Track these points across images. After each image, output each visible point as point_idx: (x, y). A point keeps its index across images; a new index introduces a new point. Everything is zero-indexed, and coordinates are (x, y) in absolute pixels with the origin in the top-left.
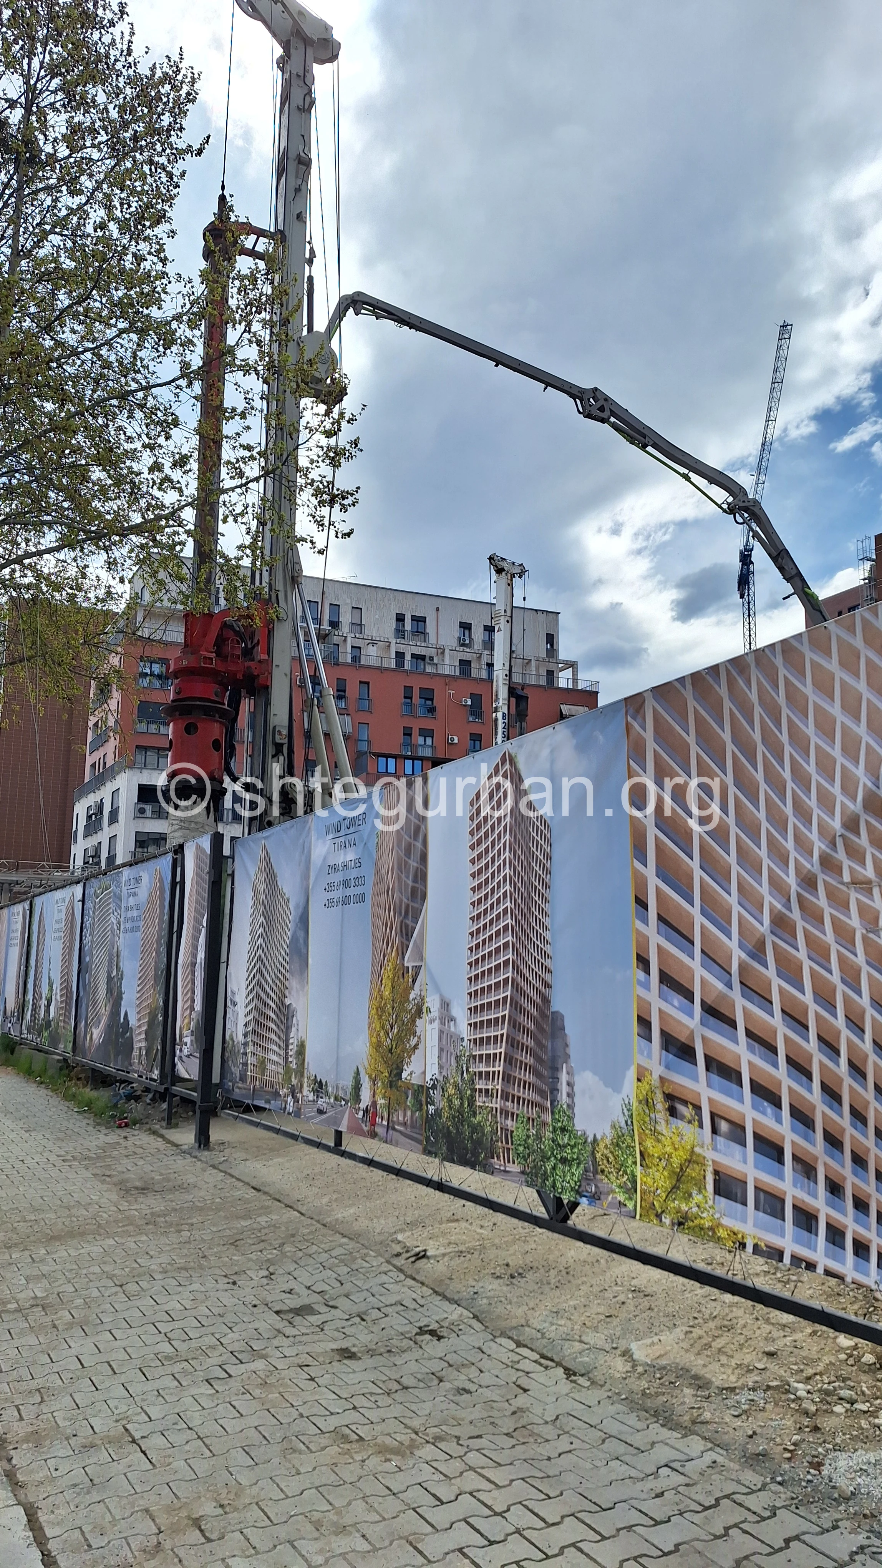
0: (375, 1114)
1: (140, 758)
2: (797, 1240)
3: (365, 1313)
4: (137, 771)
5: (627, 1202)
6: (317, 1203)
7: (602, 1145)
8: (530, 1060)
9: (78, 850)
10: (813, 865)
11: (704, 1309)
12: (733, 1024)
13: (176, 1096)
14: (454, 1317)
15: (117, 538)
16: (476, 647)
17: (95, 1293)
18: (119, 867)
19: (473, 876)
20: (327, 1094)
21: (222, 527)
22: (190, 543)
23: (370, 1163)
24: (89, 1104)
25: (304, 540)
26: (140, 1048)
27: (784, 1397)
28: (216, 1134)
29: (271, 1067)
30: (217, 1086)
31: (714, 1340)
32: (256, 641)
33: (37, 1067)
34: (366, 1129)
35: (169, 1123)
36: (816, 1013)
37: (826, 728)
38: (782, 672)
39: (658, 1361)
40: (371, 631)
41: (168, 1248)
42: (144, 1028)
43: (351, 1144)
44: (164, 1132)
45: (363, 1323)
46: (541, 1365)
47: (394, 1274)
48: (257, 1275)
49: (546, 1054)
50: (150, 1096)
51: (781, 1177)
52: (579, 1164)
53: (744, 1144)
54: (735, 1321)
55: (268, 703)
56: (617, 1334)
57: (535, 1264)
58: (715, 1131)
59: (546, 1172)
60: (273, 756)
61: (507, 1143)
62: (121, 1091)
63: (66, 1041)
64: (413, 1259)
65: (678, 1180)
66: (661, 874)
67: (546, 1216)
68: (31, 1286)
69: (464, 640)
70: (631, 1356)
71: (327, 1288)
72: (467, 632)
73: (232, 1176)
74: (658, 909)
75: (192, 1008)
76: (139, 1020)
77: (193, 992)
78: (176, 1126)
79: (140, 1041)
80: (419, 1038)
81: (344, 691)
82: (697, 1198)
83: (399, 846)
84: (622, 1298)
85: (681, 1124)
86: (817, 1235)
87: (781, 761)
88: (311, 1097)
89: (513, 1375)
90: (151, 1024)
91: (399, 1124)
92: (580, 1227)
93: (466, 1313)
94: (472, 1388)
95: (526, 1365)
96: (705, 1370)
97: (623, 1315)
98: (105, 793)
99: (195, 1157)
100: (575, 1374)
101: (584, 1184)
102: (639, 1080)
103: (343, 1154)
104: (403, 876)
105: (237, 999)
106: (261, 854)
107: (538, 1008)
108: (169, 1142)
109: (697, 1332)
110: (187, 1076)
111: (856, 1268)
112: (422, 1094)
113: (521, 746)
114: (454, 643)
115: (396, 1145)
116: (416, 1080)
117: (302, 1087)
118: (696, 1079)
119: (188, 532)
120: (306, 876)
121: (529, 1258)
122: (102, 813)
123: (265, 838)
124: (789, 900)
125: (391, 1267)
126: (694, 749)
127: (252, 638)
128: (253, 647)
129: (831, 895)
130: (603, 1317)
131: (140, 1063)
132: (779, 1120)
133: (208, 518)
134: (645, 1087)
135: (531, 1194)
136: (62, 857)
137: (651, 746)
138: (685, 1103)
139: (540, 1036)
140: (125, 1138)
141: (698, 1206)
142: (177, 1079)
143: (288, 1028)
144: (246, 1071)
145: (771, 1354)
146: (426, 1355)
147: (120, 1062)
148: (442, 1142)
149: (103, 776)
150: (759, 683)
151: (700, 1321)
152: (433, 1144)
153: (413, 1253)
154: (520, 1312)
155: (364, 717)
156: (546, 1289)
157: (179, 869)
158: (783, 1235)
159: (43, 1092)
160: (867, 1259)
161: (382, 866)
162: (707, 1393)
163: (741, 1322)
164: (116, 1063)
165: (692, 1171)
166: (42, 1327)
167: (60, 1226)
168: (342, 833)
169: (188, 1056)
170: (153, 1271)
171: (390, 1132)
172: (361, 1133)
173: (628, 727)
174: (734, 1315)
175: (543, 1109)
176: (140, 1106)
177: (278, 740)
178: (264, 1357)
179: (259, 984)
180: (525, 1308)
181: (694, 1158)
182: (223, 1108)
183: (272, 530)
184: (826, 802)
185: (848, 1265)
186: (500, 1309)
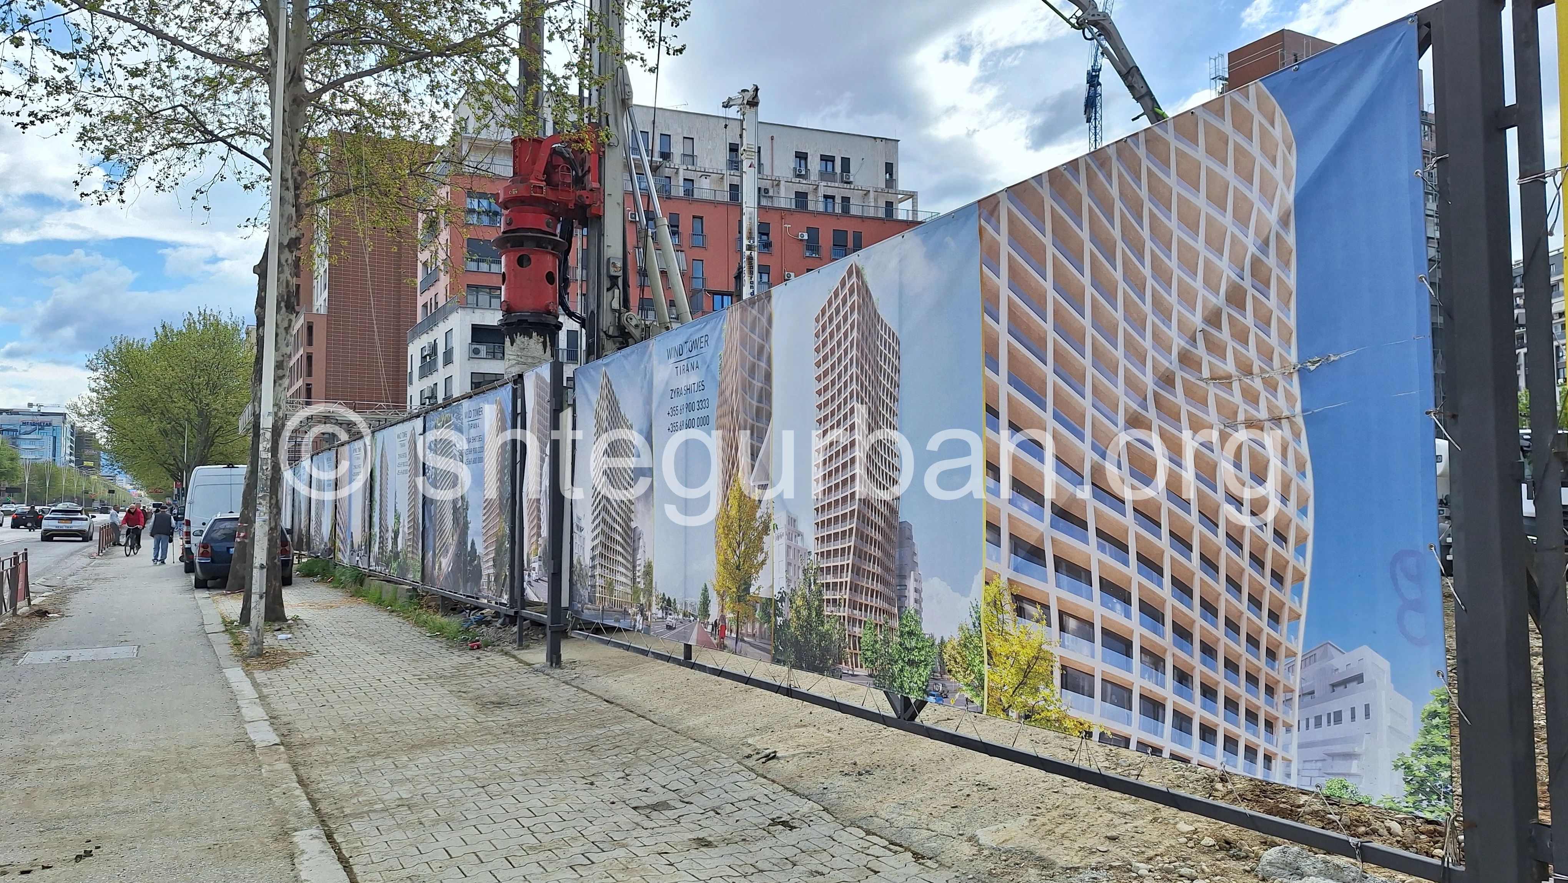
0: (724, 627)
1: (471, 299)
2: (1143, 727)
3: (719, 808)
4: (469, 311)
5: (974, 699)
6: (669, 713)
7: (949, 647)
8: (877, 570)
9: (415, 390)
10: (1171, 363)
11: (1047, 801)
12: (1084, 525)
13: (525, 620)
14: (805, 809)
15: (439, 59)
16: (812, 178)
17: (458, 794)
18: (458, 400)
19: (819, 393)
20: (675, 611)
21: (547, 45)
22: (515, 61)
23: (720, 673)
24: (441, 629)
25: (633, 57)
26: (489, 575)
27: (1126, 875)
28: (567, 652)
29: (618, 588)
30: (566, 609)
31: (1057, 827)
32: (586, 168)
33: (387, 597)
34: (715, 642)
35: (520, 645)
36: (1169, 510)
37: (1190, 222)
38: (1145, 163)
39: (1004, 845)
40: (704, 162)
41: (526, 754)
42: (493, 555)
43: (700, 657)
44: (516, 653)
45: (717, 816)
46: (890, 850)
47: (746, 773)
48: (614, 776)
49: (893, 562)
50: (500, 621)
51: (1129, 669)
52: (926, 665)
53: (1092, 640)
54: (1077, 810)
55: (601, 235)
56: (964, 822)
57: (882, 763)
58: (1063, 628)
59: (893, 674)
60: (608, 290)
61: (855, 649)
62: (471, 617)
63: (415, 571)
64: (764, 760)
65: (1025, 677)
66: (1013, 381)
67: (892, 714)
68: (396, 789)
69: (800, 171)
70: (977, 841)
71: (681, 786)
72: (803, 162)
73: (585, 691)
74: (1009, 415)
75: (539, 535)
76: (486, 548)
77: (539, 519)
78: (527, 647)
79: (488, 568)
80: (767, 554)
81: (678, 226)
82: (1045, 692)
83: (743, 367)
84: (967, 791)
85: (1029, 624)
86: (1163, 722)
87: (1141, 258)
88: (660, 614)
89: (864, 860)
90: (498, 551)
91: (748, 636)
92: (927, 724)
93: (816, 806)
94: (825, 870)
95: (876, 850)
96: (1049, 853)
97: (968, 806)
98: (438, 334)
99: (548, 675)
100: (923, 858)
101: (931, 683)
102: (987, 583)
103: (693, 666)
104: (748, 397)
105: (583, 524)
106: (602, 381)
107: (886, 519)
108: (521, 661)
109: (1040, 820)
110: (536, 600)
111: (1202, 752)
112: (771, 606)
113: (867, 258)
114: (790, 174)
115: (746, 655)
116: (764, 594)
117: (650, 605)
118: (1045, 580)
119: (513, 51)
120: (648, 401)
121: (876, 758)
122: (436, 354)
123: (605, 365)
124: (1145, 399)
125: (743, 768)
126: (1051, 250)
127: (582, 165)
128: (584, 176)
129: (1190, 392)
130: (949, 808)
131: (489, 589)
132: (1128, 615)
133: (534, 34)
134: (993, 589)
135: (880, 695)
136: (399, 397)
137: (1005, 249)
138: (1033, 603)
139: (887, 546)
140: (478, 658)
141: (1045, 700)
142: (528, 604)
143: (635, 550)
144: (595, 592)
145: (1113, 839)
146: (779, 843)
147: (469, 589)
148: (790, 651)
149: (436, 315)
150: (1120, 176)
151: (1043, 810)
152: (782, 653)
153: (763, 754)
154: (868, 804)
155: (698, 253)
156: (893, 784)
157: (519, 401)
158: (1129, 724)
159: (395, 619)
160: (1214, 743)
161: (726, 388)
162: (1051, 872)
163: (1084, 811)
164: (465, 590)
165: (1040, 667)
166: (409, 824)
167: (421, 736)
168: (684, 356)
169: (537, 581)
170: (513, 773)
171: (739, 643)
172: (710, 646)
173: (981, 230)
174: (1076, 805)
175: (891, 615)
176: (491, 630)
177: (612, 273)
178: (623, 846)
179: (605, 508)
180: (874, 801)
181: (1042, 654)
182: (573, 629)
183: (601, 47)
184: (1187, 297)
185: (1194, 748)
186: (849, 802)
